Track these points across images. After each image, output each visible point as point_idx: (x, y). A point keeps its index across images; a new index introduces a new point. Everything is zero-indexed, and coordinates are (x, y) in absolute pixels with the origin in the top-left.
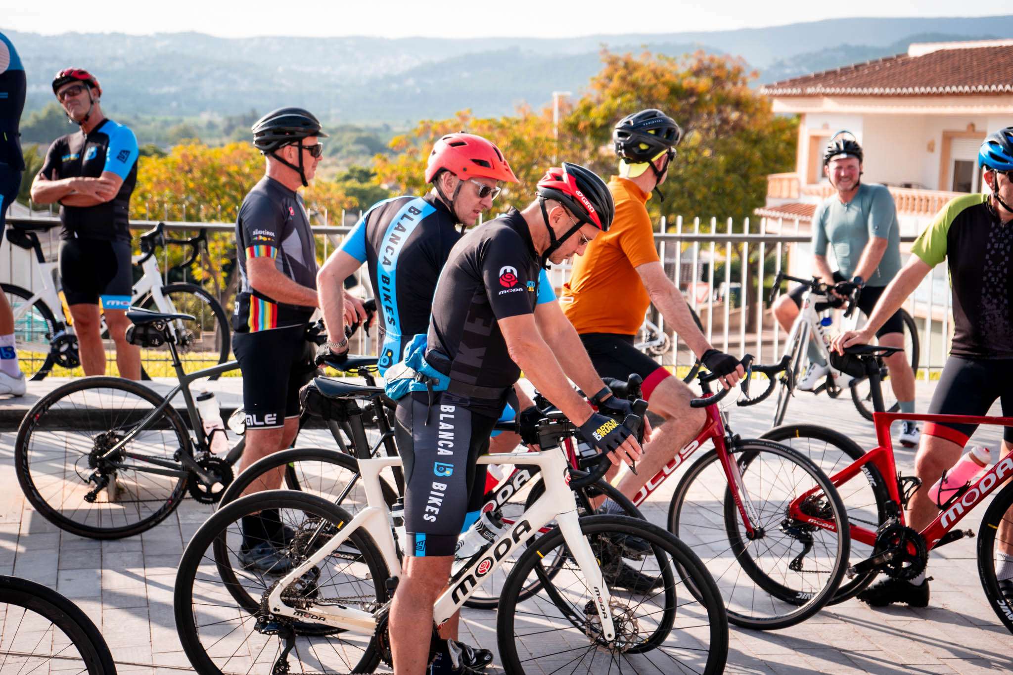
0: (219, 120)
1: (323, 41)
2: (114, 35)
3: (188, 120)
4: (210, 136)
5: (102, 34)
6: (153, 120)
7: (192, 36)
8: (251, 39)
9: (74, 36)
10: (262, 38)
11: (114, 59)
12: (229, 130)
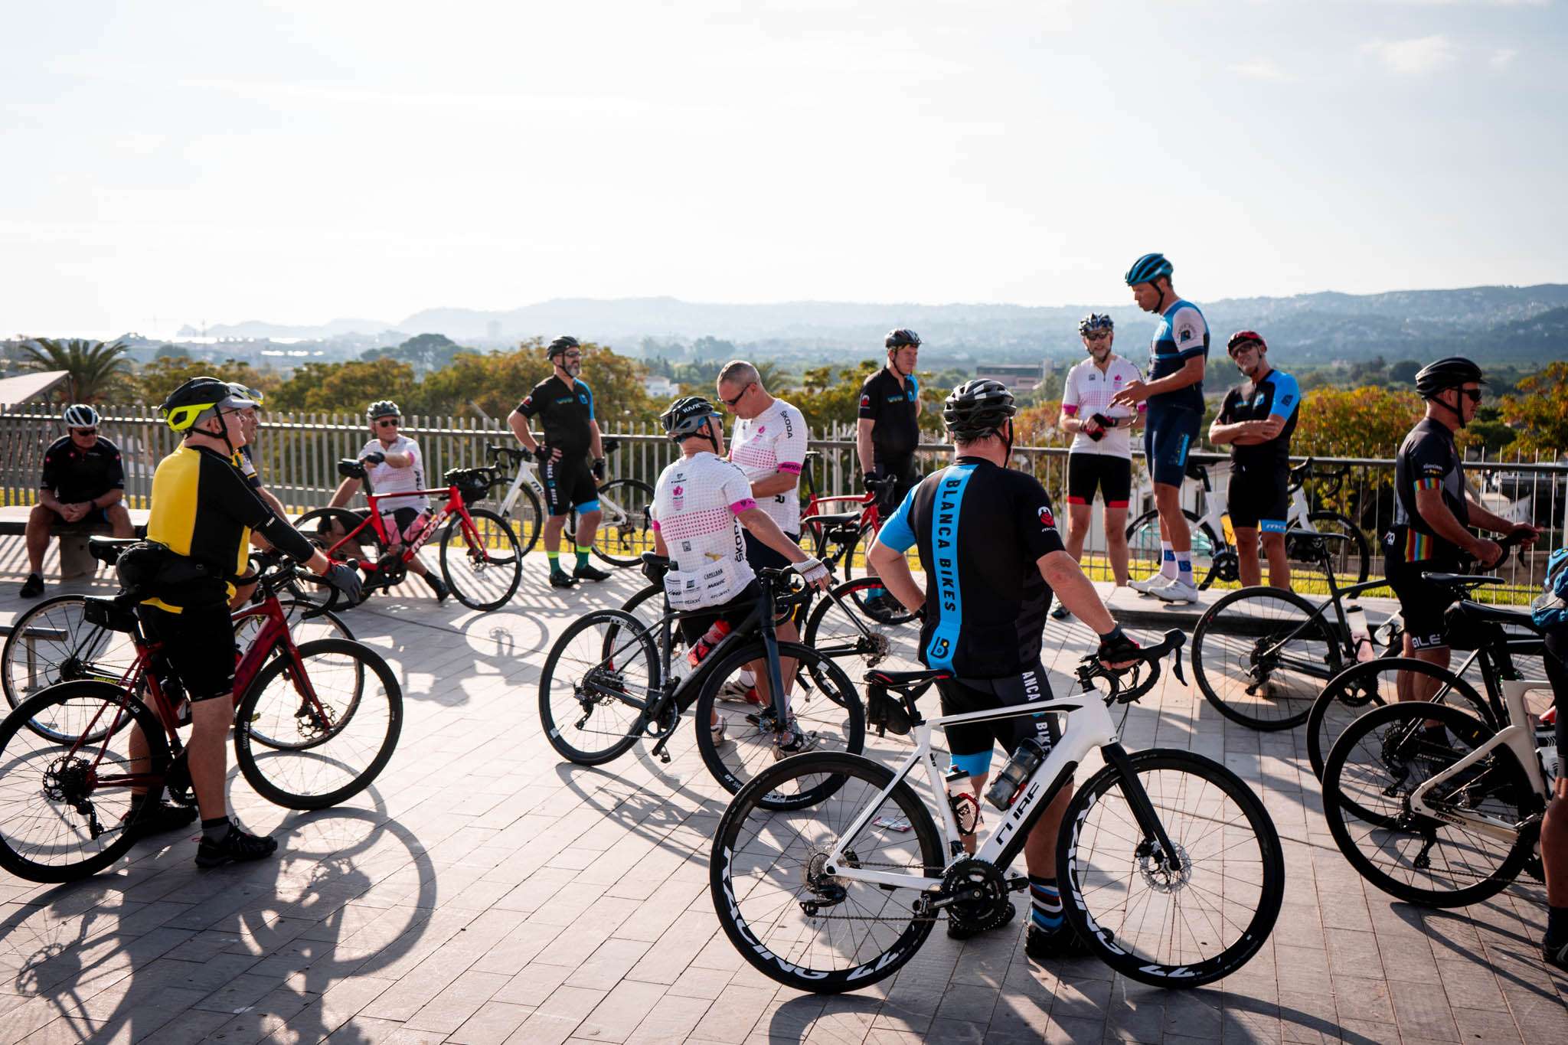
0: (1347, 366)
1: (1451, 293)
2: (1261, 298)
3: (1320, 368)
4: (1339, 382)
5: (1251, 299)
6: (1290, 369)
7: (1329, 296)
8: (1382, 295)
9: (1229, 302)
10: (1392, 294)
11: (1259, 319)
12: (1356, 377)
